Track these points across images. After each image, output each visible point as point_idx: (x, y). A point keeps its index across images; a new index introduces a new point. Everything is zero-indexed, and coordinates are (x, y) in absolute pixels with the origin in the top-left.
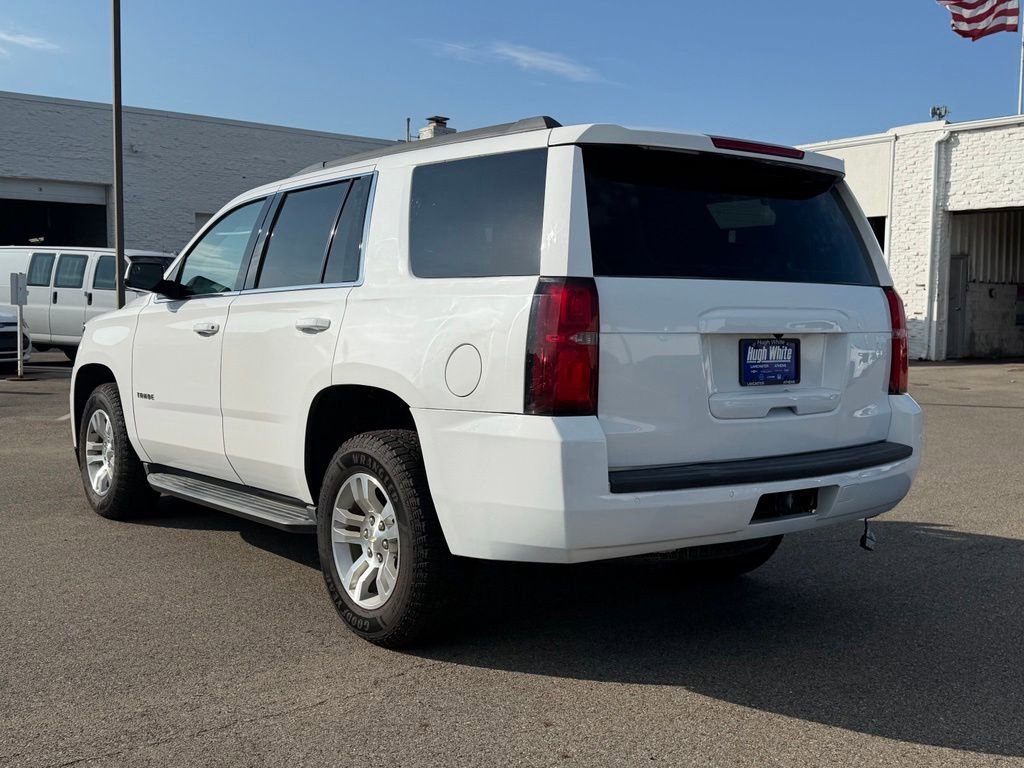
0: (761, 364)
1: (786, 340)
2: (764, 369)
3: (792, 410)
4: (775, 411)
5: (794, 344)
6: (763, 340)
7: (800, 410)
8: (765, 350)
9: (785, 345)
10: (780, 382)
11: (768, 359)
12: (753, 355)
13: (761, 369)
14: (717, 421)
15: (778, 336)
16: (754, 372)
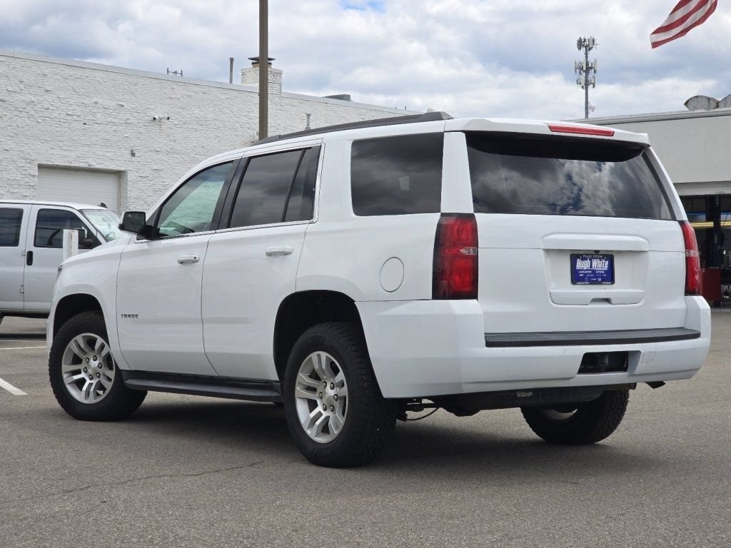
0: (587, 270)
1: (604, 255)
2: (588, 274)
3: (608, 300)
4: (595, 300)
5: (609, 257)
6: (587, 255)
7: (613, 301)
8: (589, 261)
9: (603, 258)
10: (600, 283)
11: (591, 267)
12: (581, 265)
13: (586, 274)
14: (555, 305)
15: (597, 252)
16: (581, 275)
